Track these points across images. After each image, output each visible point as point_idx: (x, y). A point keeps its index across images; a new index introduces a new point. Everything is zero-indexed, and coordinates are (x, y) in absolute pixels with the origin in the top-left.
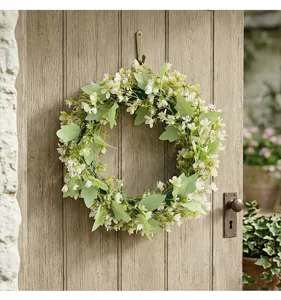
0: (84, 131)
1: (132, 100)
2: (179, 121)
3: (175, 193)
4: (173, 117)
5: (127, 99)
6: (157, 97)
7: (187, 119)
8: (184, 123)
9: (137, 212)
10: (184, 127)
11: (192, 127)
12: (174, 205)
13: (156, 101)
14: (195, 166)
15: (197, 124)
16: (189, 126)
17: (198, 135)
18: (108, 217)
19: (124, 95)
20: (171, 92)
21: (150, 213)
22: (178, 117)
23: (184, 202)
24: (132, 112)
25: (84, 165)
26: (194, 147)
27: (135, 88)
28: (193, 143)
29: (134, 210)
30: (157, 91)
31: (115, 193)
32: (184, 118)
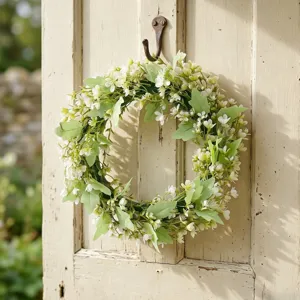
0: (86, 129)
1: (140, 93)
2: (195, 118)
3: (188, 200)
4: (187, 113)
5: (134, 93)
6: (168, 91)
8: (199, 120)
9: (143, 219)
10: (199, 124)
11: (209, 124)
12: (186, 213)
13: (167, 95)
14: (211, 169)
15: (215, 121)
16: (205, 123)
17: (215, 134)
19: (131, 88)
20: (185, 85)
21: (159, 221)
22: (192, 113)
25: (85, 167)
26: (211, 147)
27: (144, 81)
28: (209, 143)
30: (168, 83)
31: (119, 199)
32: (199, 114)
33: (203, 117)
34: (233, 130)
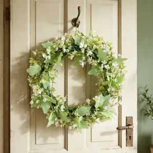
0: (43, 69)
1: (71, 51)
2: (100, 64)
3: (96, 106)
4: (96, 61)
5: (68, 51)
6: (86, 49)
7: (104, 62)
9: (74, 116)
10: (102, 67)
12: (96, 113)
13: (86, 52)
14: (109, 90)
15: (110, 65)
16: (106, 66)
17: (111, 72)
18: (56, 119)
19: (66, 48)
20: (95, 47)
21: (81, 117)
22: (99, 61)
23: (102, 111)
24: (72, 58)
25: (43, 89)
26: (108, 79)
27: (73, 44)
28: (108, 76)
29: (72, 116)
30: (86, 46)
31: (60, 106)
32: (102, 62)
33: (104, 63)
34: (120, 70)
